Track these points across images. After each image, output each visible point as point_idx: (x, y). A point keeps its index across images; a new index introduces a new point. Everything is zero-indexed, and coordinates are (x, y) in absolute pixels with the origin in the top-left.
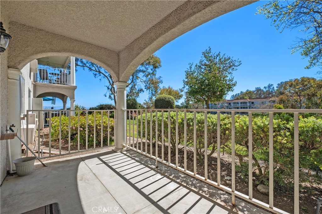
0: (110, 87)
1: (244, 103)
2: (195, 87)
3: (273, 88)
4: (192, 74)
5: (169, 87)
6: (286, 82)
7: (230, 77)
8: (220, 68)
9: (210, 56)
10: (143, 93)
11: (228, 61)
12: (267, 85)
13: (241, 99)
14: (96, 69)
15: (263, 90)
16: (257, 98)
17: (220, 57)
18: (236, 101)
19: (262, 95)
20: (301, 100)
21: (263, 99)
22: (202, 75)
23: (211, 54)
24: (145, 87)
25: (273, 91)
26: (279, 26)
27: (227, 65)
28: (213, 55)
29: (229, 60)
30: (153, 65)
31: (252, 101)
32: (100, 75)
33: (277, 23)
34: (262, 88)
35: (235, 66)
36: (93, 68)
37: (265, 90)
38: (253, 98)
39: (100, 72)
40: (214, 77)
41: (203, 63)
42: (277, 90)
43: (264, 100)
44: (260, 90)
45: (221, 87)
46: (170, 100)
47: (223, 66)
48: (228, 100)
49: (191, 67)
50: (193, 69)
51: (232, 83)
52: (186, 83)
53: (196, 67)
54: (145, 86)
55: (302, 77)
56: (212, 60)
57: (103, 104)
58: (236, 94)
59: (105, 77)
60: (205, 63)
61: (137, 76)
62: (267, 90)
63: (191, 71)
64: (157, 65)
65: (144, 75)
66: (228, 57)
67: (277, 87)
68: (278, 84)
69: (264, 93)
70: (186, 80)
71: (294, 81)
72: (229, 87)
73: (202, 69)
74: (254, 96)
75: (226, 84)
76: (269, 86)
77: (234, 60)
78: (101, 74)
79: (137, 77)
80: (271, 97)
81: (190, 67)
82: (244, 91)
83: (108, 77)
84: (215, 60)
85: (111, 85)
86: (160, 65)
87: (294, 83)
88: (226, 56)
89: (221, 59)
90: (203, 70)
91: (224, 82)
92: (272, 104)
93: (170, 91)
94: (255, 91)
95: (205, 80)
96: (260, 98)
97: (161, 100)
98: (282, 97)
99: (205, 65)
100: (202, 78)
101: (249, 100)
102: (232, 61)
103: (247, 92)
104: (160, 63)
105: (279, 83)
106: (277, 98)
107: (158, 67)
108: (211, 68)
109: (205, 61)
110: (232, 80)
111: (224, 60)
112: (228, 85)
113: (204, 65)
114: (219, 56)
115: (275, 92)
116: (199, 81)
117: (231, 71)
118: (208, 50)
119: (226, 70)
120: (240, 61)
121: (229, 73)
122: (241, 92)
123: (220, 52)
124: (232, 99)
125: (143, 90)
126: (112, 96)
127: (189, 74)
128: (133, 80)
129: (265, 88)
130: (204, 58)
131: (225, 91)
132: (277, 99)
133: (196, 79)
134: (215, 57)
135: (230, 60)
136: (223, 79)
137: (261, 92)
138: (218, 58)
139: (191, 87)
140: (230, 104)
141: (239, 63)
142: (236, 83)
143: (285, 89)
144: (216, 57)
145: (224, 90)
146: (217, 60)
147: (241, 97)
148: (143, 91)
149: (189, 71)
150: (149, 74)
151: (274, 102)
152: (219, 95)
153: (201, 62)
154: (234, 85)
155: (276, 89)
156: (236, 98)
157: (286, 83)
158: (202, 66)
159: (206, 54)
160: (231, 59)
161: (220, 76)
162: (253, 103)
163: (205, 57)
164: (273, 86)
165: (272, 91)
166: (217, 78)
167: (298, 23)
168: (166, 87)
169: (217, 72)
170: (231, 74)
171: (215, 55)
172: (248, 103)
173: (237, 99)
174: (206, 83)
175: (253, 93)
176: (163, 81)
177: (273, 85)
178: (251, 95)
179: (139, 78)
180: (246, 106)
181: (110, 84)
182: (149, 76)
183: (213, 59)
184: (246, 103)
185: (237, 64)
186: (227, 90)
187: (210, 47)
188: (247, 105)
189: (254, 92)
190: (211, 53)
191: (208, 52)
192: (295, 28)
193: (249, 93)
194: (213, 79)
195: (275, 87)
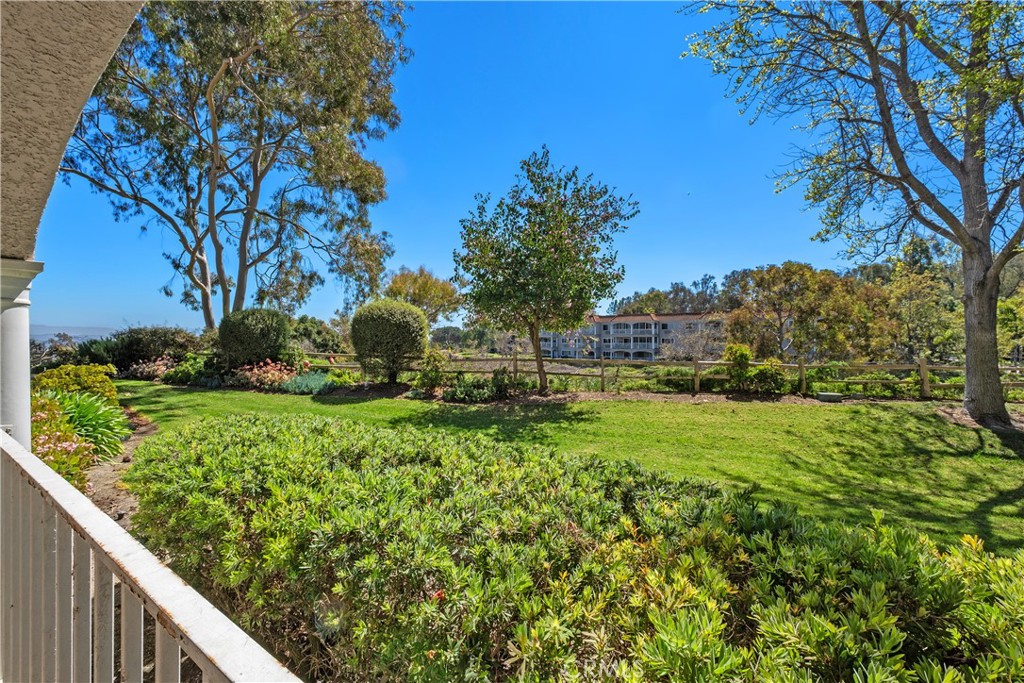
0: (186, 260)
1: (643, 325)
2: (494, 277)
3: (715, 285)
4: (486, 232)
5: (422, 271)
6: (745, 271)
7: (607, 252)
8: (575, 221)
9: (544, 175)
10: (319, 286)
11: (601, 201)
12: (699, 279)
13: (635, 313)
14: (119, 186)
15: (689, 291)
16: (675, 314)
17: (575, 184)
18: (622, 320)
19: (687, 306)
20: (782, 324)
21: (691, 317)
22: (519, 237)
23: (549, 169)
24: (328, 267)
25: (715, 295)
26: (748, 102)
27: (598, 213)
28: (554, 176)
29: (605, 198)
30: (354, 189)
31: (664, 320)
32: (139, 212)
33: (744, 90)
34: (688, 285)
35: (621, 217)
36: (111, 184)
37: (694, 291)
38: (666, 312)
39: (139, 200)
40: (556, 248)
41: (523, 197)
42: (723, 291)
43: (694, 319)
44: (683, 289)
45: (578, 283)
46: (409, 319)
47: (586, 214)
48: (600, 317)
49: (482, 209)
50: (488, 216)
51: (611, 270)
52: (465, 262)
53: (499, 210)
54: (331, 263)
55: (786, 260)
56: (553, 190)
57: (142, 326)
58: (623, 299)
59: (164, 219)
60: (531, 198)
61: (300, 224)
62: (700, 290)
63: (483, 223)
64: (372, 190)
65: (325, 226)
66: (602, 185)
67: (723, 284)
68: (726, 277)
69: (692, 299)
70: (464, 252)
71: (769, 271)
72: (603, 285)
73: (519, 219)
74: (668, 308)
75: (593, 273)
76: (705, 281)
77: (618, 198)
78: (144, 207)
79: (299, 231)
80: (709, 313)
81: (479, 208)
82: (644, 291)
83: (179, 222)
84: (562, 191)
85: (189, 251)
86: (380, 194)
87: (767, 277)
88: (594, 182)
89: (579, 191)
90: (521, 223)
91: (589, 267)
92: (713, 331)
93: (426, 283)
94: (671, 292)
95: (527, 257)
96: (683, 313)
97: (373, 319)
98: (739, 315)
99: (531, 207)
100: (518, 250)
101: (655, 318)
102: (611, 199)
103: (651, 296)
104: (382, 186)
105: (729, 274)
106: (724, 315)
107: (374, 200)
108: (547, 218)
109: (532, 193)
110: (611, 261)
111: (588, 193)
112: (601, 276)
113: (526, 204)
114: (574, 179)
115: (718, 298)
116: (509, 257)
117: (608, 231)
118: (539, 156)
119: (594, 228)
120: (636, 203)
121: (603, 239)
122: (636, 293)
123: (576, 168)
124: (612, 314)
125: (319, 277)
126: (197, 295)
127: (474, 233)
128: (279, 240)
129: (695, 284)
130: (525, 182)
131: (589, 298)
132: (725, 319)
133: (499, 250)
134: (563, 183)
135: (607, 196)
136: (586, 256)
137: (685, 296)
138: (571, 185)
139: (481, 277)
140: (605, 328)
141: (632, 206)
142: (623, 271)
143: (744, 289)
144: (566, 183)
145: (586, 294)
146: (569, 193)
147: (635, 308)
148: (322, 282)
149: (475, 220)
150: (344, 220)
151: (717, 324)
152: (570, 309)
153: (516, 193)
154: (618, 278)
155: (720, 288)
156: (622, 311)
157: (746, 273)
158: (518, 208)
159: (534, 169)
160: (609, 193)
161: (576, 245)
162: (664, 326)
163: (531, 177)
164: (713, 281)
165: (711, 295)
166: (565, 254)
167: (794, 102)
168: (412, 270)
169: (565, 231)
170: (608, 243)
171: (562, 176)
172: (653, 327)
173: (626, 314)
174: (531, 266)
175: (666, 298)
176: (393, 248)
177: (713, 278)
178: (660, 305)
179: (305, 235)
180: (647, 336)
181: (186, 247)
182: (346, 229)
183: (555, 187)
184: (648, 326)
185: (626, 210)
186: (595, 294)
187: (548, 148)
188: (651, 333)
189: (667, 295)
190: (549, 165)
191: (541, 163)
192: (788, 115)
193: (655, 297)
194: (552, 254)
195: (719, 282)
